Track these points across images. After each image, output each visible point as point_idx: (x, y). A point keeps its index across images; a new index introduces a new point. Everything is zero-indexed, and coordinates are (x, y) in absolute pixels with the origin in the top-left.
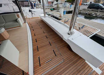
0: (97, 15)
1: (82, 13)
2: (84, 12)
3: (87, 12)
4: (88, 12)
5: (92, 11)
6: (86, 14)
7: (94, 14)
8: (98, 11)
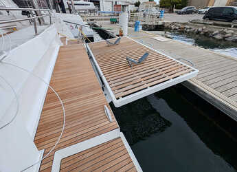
0: (226, 35)
1: (188, 30)
3: (200, 29)
4: (204, 28)
5: (215, 24)
6: (198, 33)
7: (217, 32)
8: (230, 26)
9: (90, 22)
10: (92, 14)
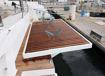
9: (50, 9)
10: (52, 4)
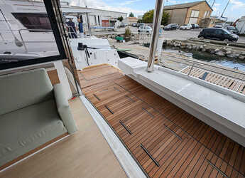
1: (190, 47)
2: (195, 46)
3: (202, 47)
4: (205, 45)
5: (212, 43)
6: (200, 50)
7: (218, 49)
8: (226, 44)
